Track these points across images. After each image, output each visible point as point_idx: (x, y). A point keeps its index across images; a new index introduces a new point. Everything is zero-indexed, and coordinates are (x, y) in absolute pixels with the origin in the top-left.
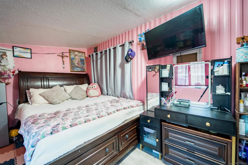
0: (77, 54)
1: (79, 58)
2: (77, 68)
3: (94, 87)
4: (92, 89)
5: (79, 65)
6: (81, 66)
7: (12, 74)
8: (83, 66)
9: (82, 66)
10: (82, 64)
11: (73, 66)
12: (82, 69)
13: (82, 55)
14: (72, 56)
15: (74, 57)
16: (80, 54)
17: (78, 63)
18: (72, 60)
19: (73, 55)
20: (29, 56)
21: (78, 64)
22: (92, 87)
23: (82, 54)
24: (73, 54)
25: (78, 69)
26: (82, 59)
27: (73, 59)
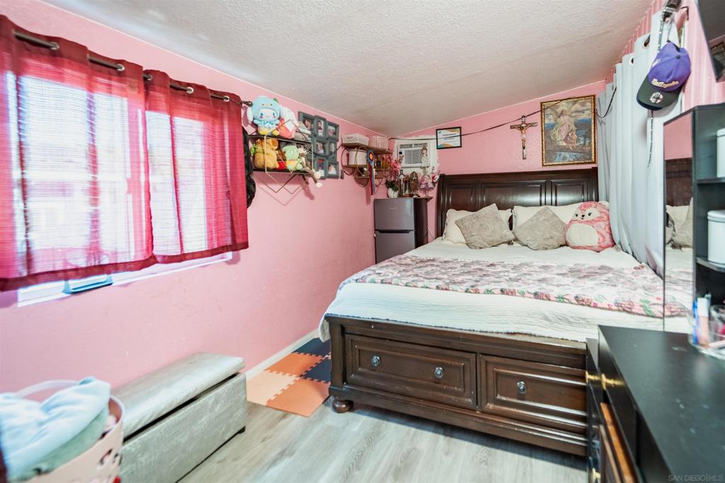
0: (566, 109)
1: (572, 120)
2: (563, 153)
3: (590, 215)
4: (582, 222)
5: (572, 143)
6: (578, 144)
7: (431, 181)
8: (585, 144)
9: (582, 143)
10: (582, 139)
11: (550, 147)
12: (579, 155)
13: (584, 108)
14: (550, 120)
15: (556, 120)
16: (577, 106)
17: (568, 135)
18: (546, 131)
19: (551, 116)
20: (456, 142)
21: (565, 140)
22: (583, 216)
23: (583, 105)
24: (553, 113)
25: (567, 155)
26: (583, 120)
27: (552, 126)
